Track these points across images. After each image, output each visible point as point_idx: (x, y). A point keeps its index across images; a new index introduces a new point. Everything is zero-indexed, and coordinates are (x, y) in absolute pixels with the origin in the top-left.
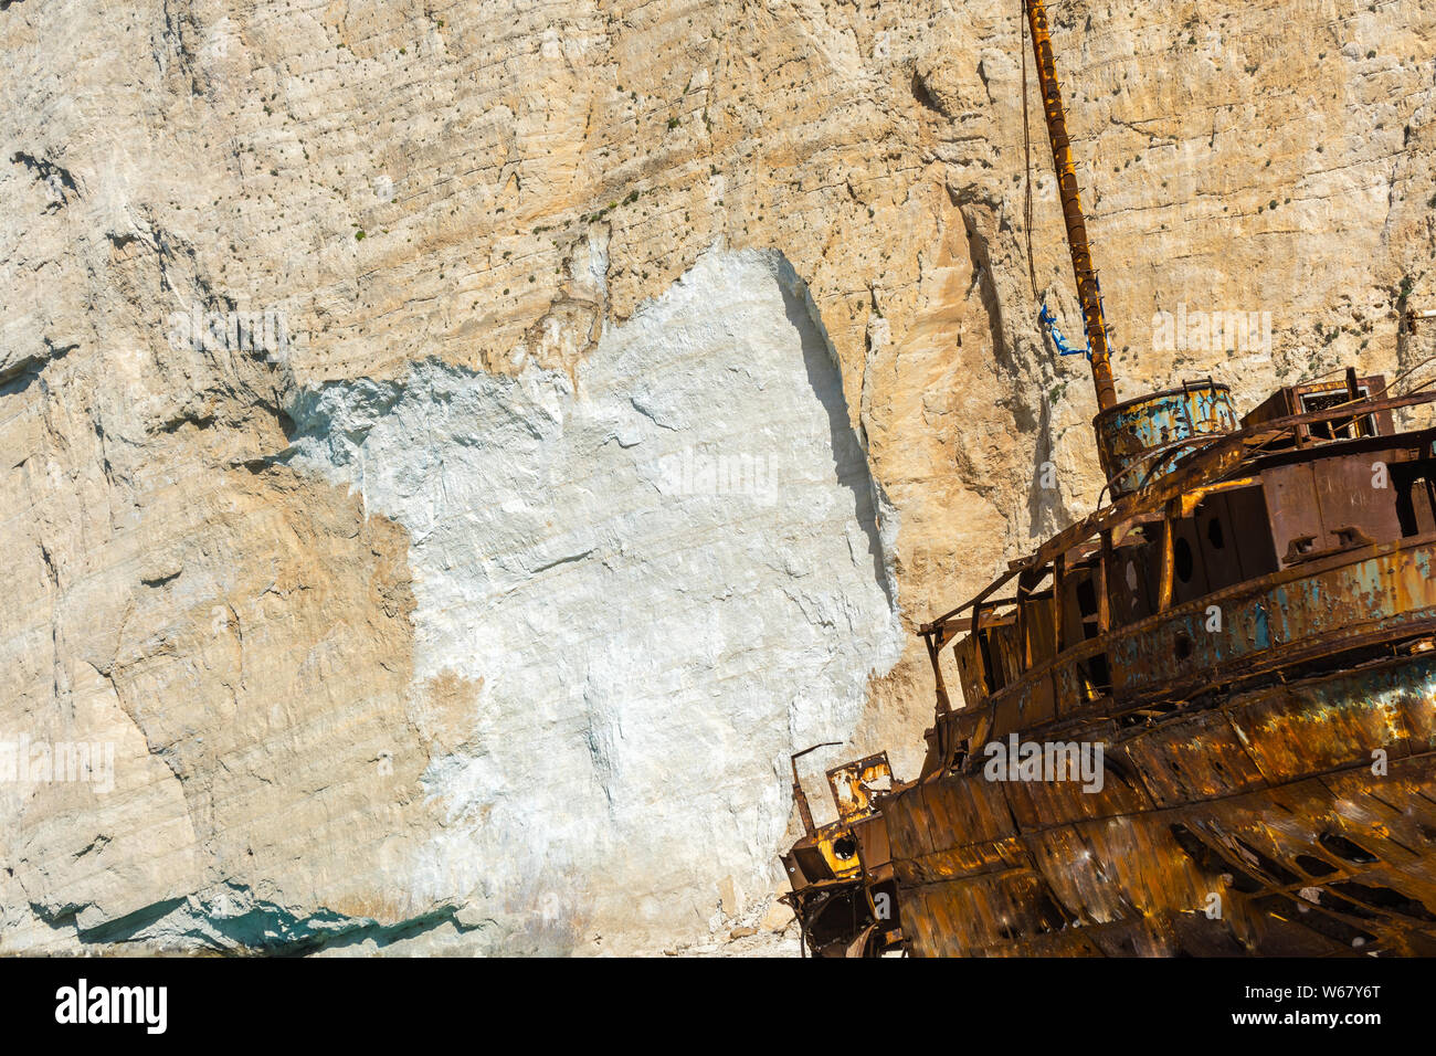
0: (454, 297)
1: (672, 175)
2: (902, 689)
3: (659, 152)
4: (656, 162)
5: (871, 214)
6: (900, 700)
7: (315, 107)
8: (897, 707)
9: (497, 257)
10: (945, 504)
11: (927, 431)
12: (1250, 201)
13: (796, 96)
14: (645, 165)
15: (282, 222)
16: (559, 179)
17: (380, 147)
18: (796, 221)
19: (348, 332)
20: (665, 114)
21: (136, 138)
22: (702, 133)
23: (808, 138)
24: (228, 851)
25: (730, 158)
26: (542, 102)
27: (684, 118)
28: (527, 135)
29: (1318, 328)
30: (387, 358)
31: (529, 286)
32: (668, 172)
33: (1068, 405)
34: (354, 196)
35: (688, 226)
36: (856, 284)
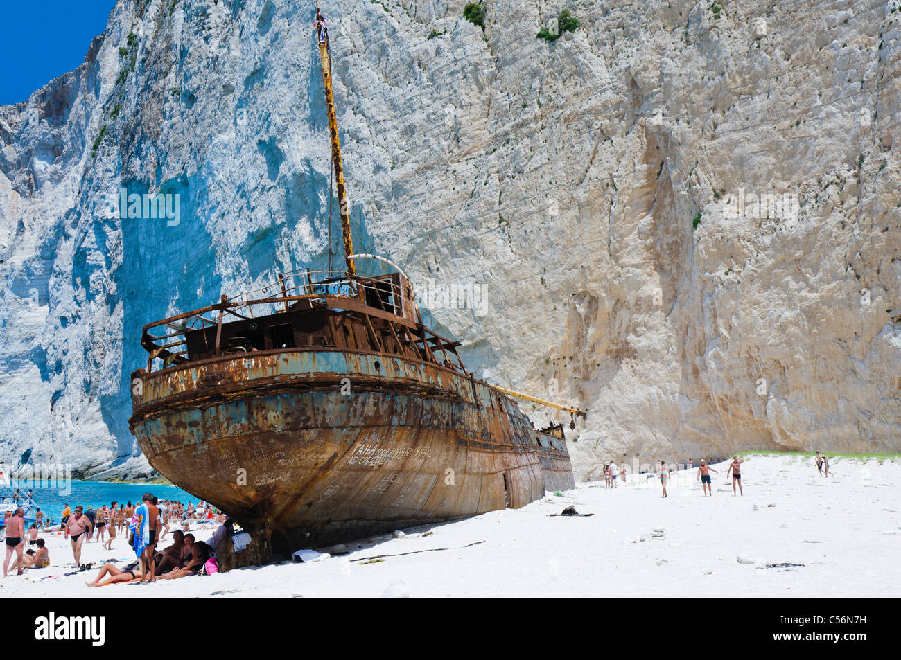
0: (432, 193)
1: (525, 130)
2: (633, 361)
3: (519, 120)
4: (517, 125)
5: (612, 141)
6: (632, 366)
7: (374, 111)
8: (631, 369)
9: (449, 173)
10: (650, 275)
11: (640, 241)
12: (787, 123)
13: (578, 89)
14: (513, 127)
15: (361, 164)
16: (476, 136)
17: (401, 127)
18: (578, 148)
19: (389, 211)
20: (521, 102)
21: (304, 130)
22: (537, 110)
23: (583, 108)
25: (549, 121)
26: (468, 101)
27: (529, 103)
28: (461, 117)
29: (820, 182)
30: (405, 222)
31: (463, 186)
32: (523, 129)
33: (701, 226)
34: (390, 150)
35: (532, 153)
36: (604, 175)
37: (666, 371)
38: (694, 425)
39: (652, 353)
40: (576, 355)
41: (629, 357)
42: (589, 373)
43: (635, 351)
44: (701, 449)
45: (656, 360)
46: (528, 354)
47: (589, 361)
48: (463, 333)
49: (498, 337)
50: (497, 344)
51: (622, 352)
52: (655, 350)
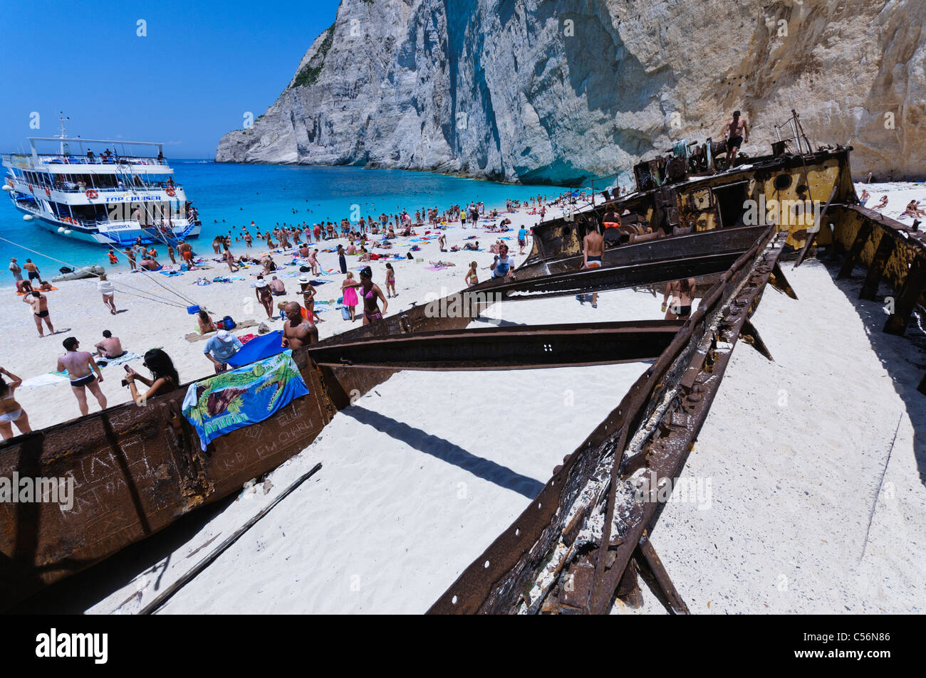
2: (814, 75)
6: (811, 81)
8: (809, 84)
24: (559, 151)
37: (851, 84)
38: (866, 140)
39: (841, 66)
40: (753, 74)
41: (810, 72)
42: (762, 92)
43: (820, 65)
44: (865, 163)
45: (841, 72)
46: (706, 75)
47: (766, 78)
48: (650, 60)
49: (680, 61)
50: (677, 67)
51: (804, 65)
52: (845, 62)
